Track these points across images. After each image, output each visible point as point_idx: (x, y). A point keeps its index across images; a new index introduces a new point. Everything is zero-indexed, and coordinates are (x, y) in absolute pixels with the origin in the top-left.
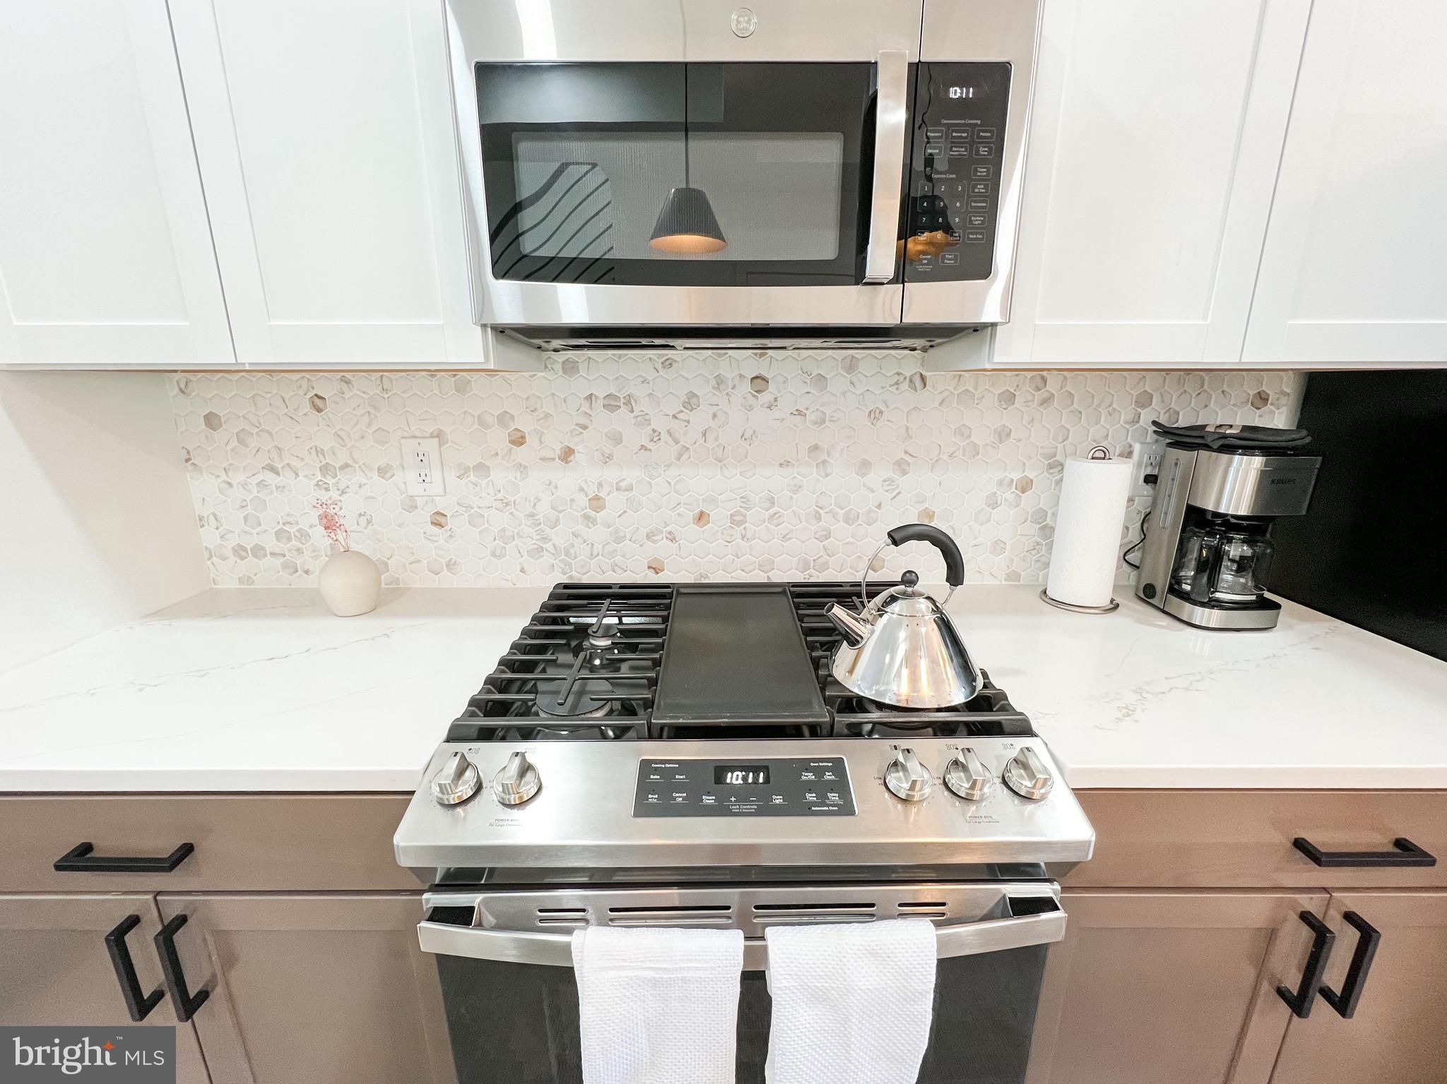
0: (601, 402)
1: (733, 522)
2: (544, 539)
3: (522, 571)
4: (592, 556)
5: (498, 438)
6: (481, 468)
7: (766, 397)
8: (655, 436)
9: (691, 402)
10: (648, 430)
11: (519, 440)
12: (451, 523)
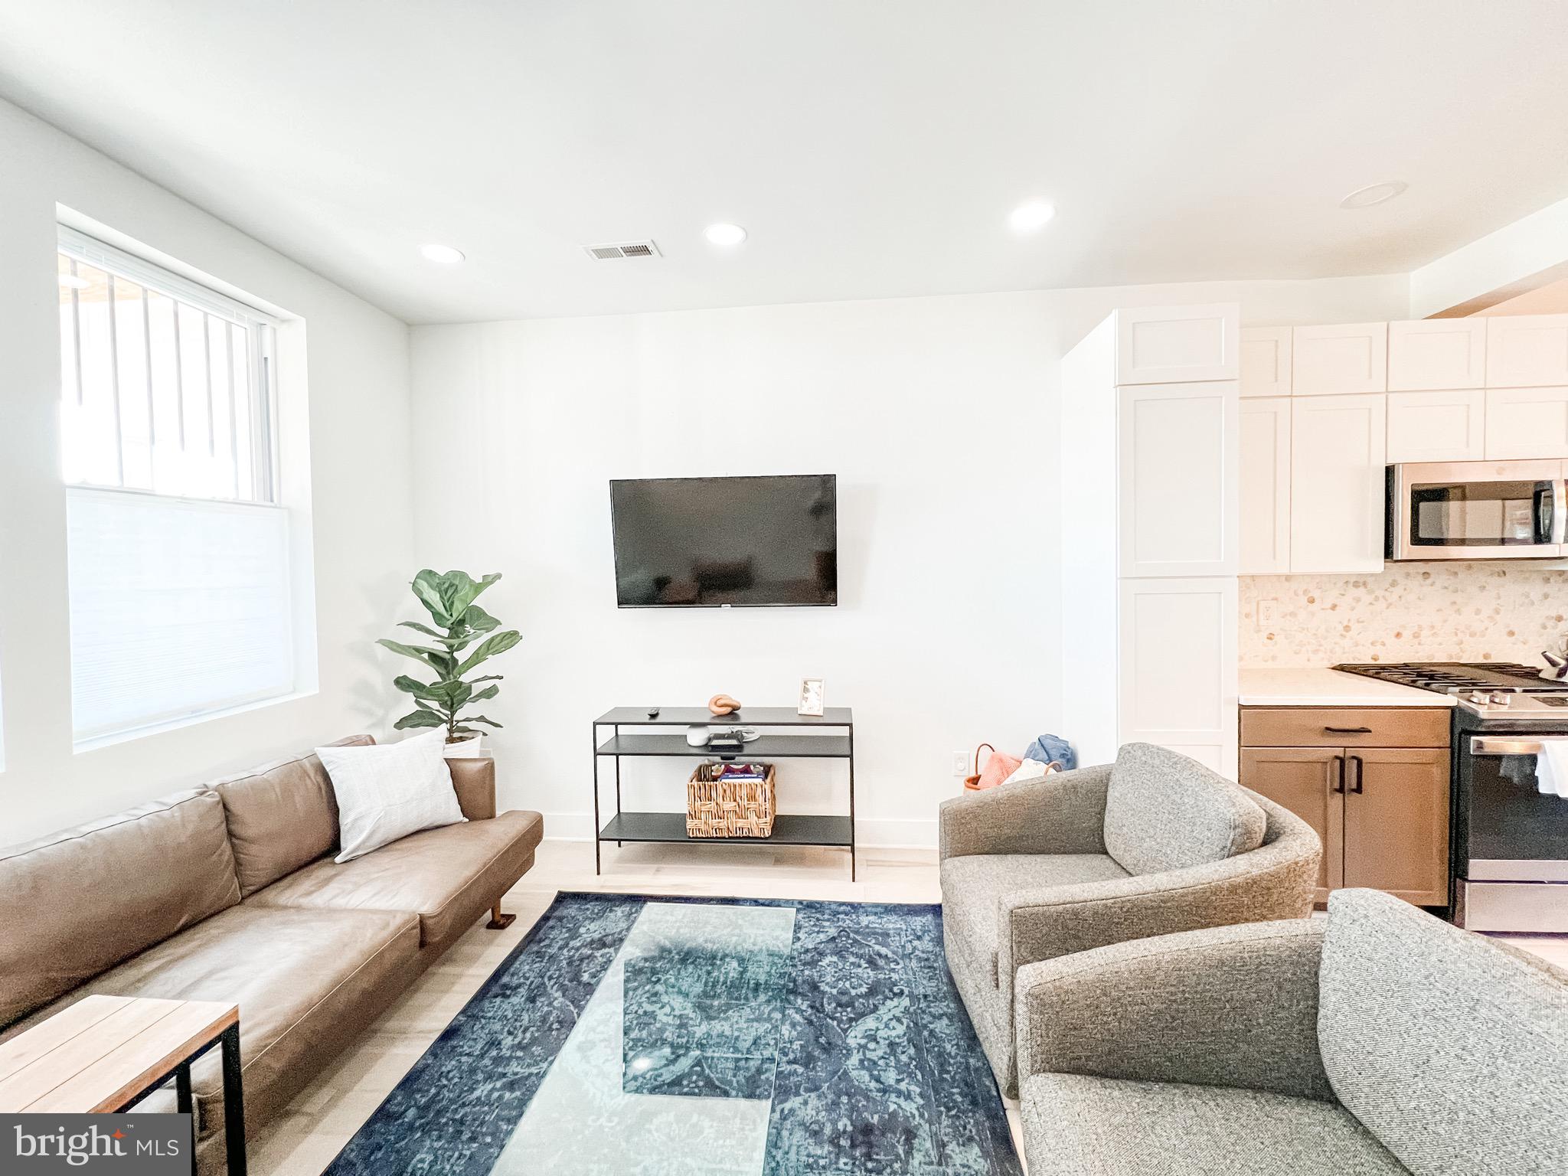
0: (1351, 585)
1: (1415, 637)
2: (1321, 645)
3: (1309, 660)
4: (1344, 653)
5: (1304, 600)
6: (1293, 614)
7: (1429, 581)
8: (1377, 599)
9: (1394, 584)
10: (1373, 596)
11: (1312, 601)
12: (1276, 638)
